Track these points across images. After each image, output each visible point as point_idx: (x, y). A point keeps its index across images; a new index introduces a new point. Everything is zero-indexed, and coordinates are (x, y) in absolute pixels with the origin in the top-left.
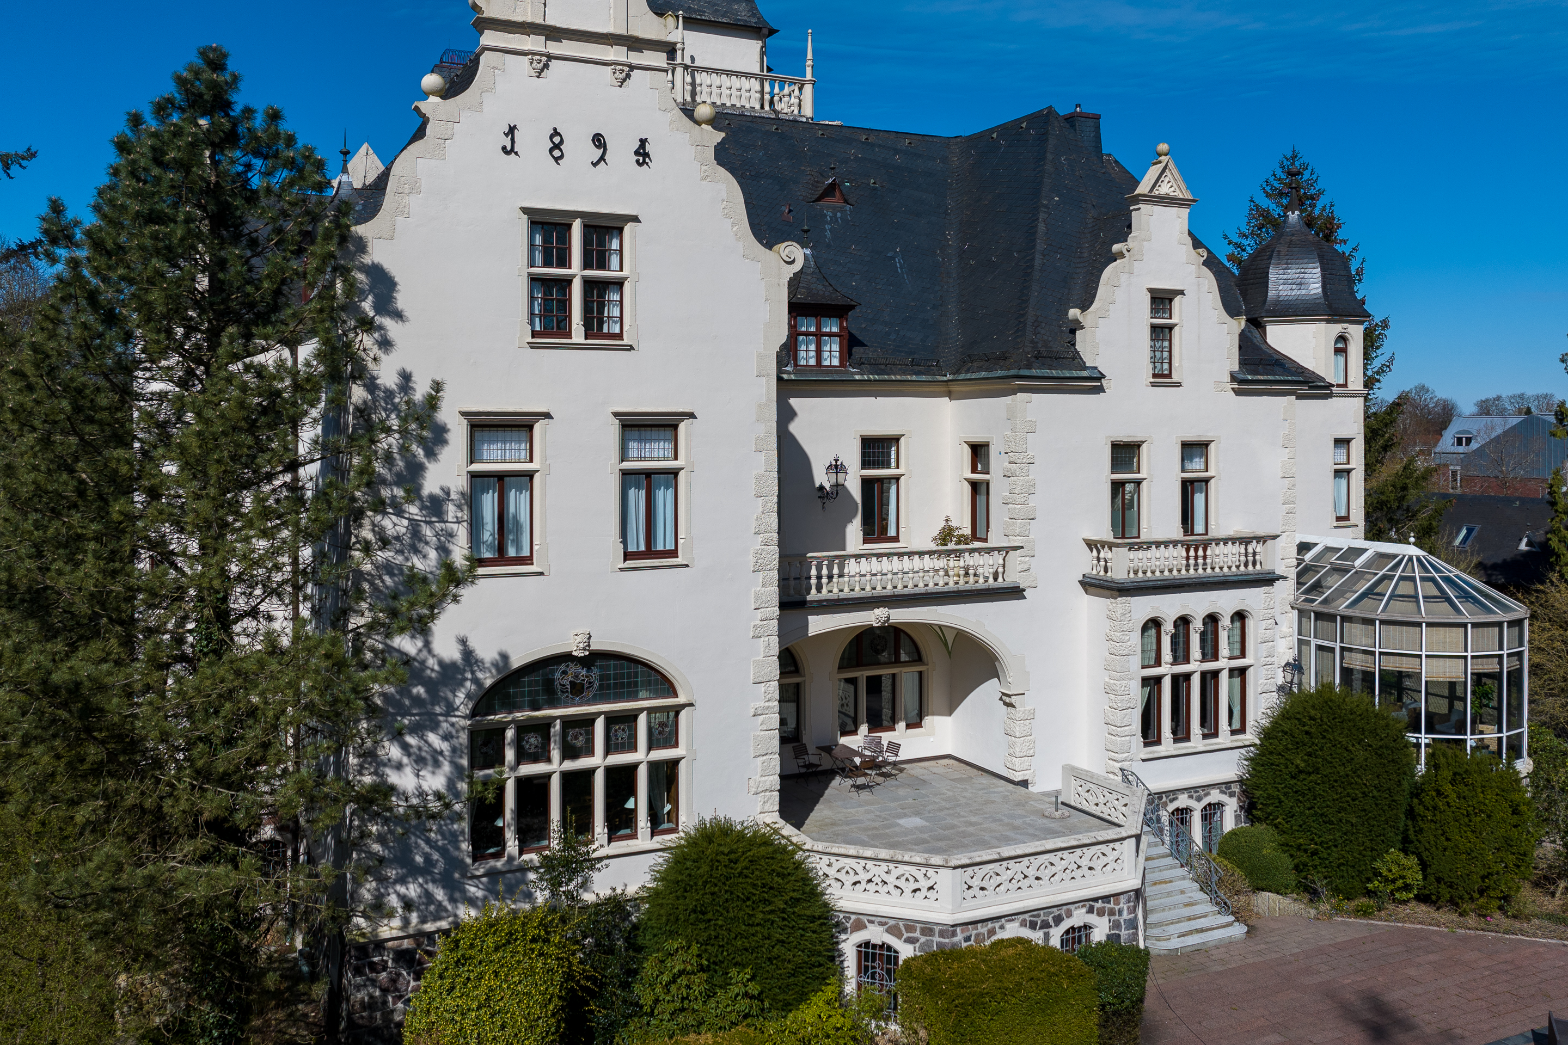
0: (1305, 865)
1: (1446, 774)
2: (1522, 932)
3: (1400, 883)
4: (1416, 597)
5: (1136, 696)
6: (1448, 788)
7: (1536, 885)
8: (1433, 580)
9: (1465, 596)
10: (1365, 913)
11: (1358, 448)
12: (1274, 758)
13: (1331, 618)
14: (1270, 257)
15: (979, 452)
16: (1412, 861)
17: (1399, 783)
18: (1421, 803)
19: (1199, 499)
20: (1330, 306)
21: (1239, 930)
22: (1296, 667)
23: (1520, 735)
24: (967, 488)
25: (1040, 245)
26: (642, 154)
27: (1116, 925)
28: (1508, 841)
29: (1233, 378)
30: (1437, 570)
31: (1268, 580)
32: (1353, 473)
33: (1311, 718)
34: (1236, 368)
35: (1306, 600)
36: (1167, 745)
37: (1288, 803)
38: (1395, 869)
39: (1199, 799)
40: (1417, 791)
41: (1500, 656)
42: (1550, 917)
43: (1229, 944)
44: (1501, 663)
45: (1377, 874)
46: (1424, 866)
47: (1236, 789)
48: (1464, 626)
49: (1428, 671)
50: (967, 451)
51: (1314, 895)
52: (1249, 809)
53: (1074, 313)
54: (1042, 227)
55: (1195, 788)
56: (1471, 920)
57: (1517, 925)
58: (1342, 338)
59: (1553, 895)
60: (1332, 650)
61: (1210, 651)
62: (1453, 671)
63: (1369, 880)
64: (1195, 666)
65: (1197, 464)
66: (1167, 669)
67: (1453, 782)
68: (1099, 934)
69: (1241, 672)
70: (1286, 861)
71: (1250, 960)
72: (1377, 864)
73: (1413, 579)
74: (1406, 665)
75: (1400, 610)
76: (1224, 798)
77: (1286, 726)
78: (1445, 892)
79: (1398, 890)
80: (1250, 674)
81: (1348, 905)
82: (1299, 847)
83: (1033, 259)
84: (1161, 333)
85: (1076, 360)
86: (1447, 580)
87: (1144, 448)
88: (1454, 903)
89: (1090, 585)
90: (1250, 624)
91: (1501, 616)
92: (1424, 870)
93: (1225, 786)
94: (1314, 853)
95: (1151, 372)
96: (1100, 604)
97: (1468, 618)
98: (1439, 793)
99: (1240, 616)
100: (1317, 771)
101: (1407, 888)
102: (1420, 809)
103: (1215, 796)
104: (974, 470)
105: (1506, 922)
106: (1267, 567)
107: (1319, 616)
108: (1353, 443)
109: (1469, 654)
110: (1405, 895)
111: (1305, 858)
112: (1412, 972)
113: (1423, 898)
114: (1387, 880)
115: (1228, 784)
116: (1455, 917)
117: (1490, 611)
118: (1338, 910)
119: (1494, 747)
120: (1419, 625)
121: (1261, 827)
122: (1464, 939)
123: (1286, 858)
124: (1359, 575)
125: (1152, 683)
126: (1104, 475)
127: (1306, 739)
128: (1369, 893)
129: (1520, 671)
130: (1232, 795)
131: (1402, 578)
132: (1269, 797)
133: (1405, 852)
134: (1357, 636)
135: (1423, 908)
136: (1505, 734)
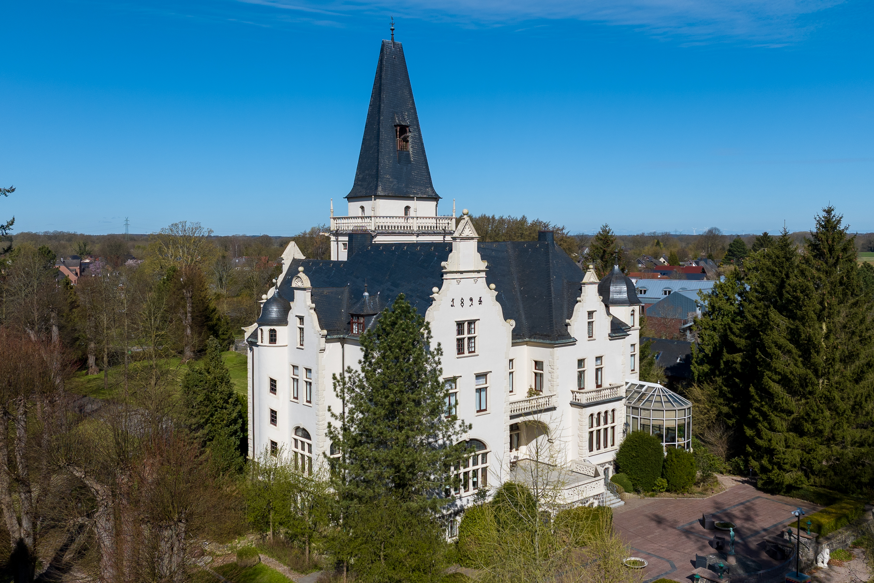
0: (636, 484)
1: (674, 455)
2: (693, 497)
3: (662, 487)
4: (662, 402)
5: (587, 436)
6: (674, 459)
7: (695, 484)
8: (666, 396)
9: (675, 401)
10: (653, 496)
11: (637, 347)
12: (626, 453)
13: (637, 409)
14: (610, 283)
15: (538, 364)
16: (665, 481)
17: (660, 459)
18: (667, 464)
19: (599, 373)
20: (630, 301)
21: (622, 503)
22: (627, 424)
23: (689, 442)
24: (534, 374)
25: (553, 296)
26: (480, 301)
27: (599, 502)
28: (690, 473)
29: (609, 336)
30: (667, 393)
31: (620, 399)
32: (636, 356)
33: (636, 441)
34: (610, 332)
35: (629, 403)
36: (595, 451)
37: (630, 466)
38: (660, 483)
39: (603, 467)
40: (665, 461)
41: (685, 419)
42: (699, 493)
43: (621, 507)
44: (685, 421)
45: (655, 485)
46: (668, 481)
47: (612, 463)
48: (676, 410)
49: (666, 424)
50: (534, 363)
51: (637, 491)
52: (617, 469)
53: (567, 321)
54: (552, 289)
55: (602, 464)
56: (680, 495)
57: (692, 495)
58: (633, 311)
59: (699, 487)
60: (637, 418)
61: (606, 423)
62: (672, 424)
63: (653, 487)
64: (602, 427)
65: (599, 362)
66: (595, 429)
67: (676, 457)
68: (596, 505)
69: (613, 428)
70: (630, 483)
71: (628, 510)
72: (656, 482)
73: (660, 396)
74: (660, 423)
75: (658, 406)
76: (609, 466)
77: (629, 444)
78: (674, 488)
79: (661, 489)
80: (616, 428)
81: (648, 494)
82: (634, 479)
83: (551, 301)
84: (590, 324)
85: (568, 336)
86: (670, 395)
87: (586, 360)
88: (675, 491)
89: (572, 404)
90: (616, 412)
91: (685, 407)
92: (668, 483)
93: (609, 463)
94: (639, 480)
95: (587, 336)
96: (577, 410)
97: (677, 408)
98: (672, 461)
99: (613, 411)
100: (638, 456)
101: (663, 488)
102: (666, 466)
103: (607, 466)
104: (536, 369)
105: (689, 495)
106: (621, 395)
107: (633, 408)
108: (636, 345)
109: (677, 419)
110: (663, 490)
111: (636, 482)
112: (668, 509)
113: (667, 491)
114: (658, 486)
115: (610, 462)
116: (676, 495)
117: (682, 405)
118: (645, 496)
119: (683, 445)
120: (663, 411)
121: (622, 474)
122: (679, 500)
123: (630, 482)
124: (644, 394)
125: (591, 433)
126: (575, 370)
127: (634, 447)
128: (653, 491)
129: (690, 422)
130: (611, 465)
131: (657, 395)
132: (624, 465)
133: (662, 477)
134: (644, 414)
135: (667, 494)
136: (686, 442)
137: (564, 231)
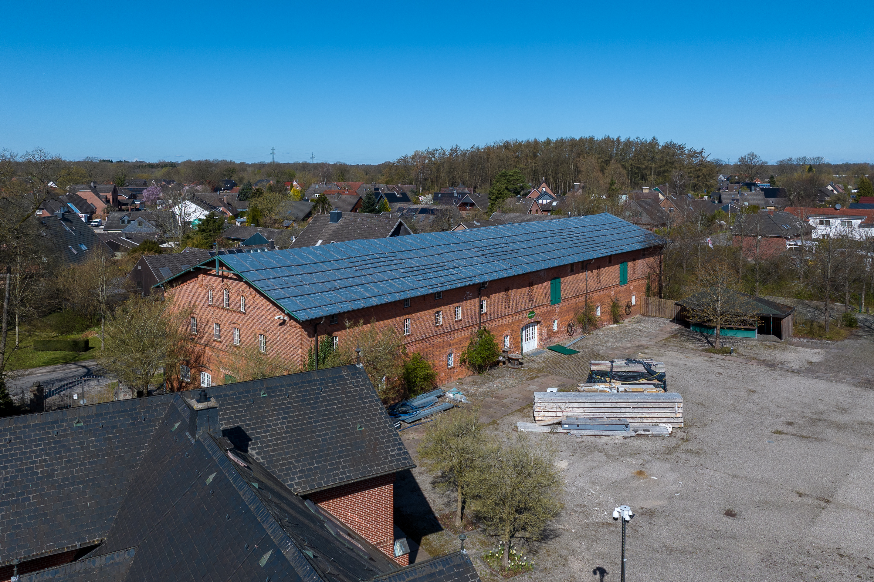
137: (703, 154)
